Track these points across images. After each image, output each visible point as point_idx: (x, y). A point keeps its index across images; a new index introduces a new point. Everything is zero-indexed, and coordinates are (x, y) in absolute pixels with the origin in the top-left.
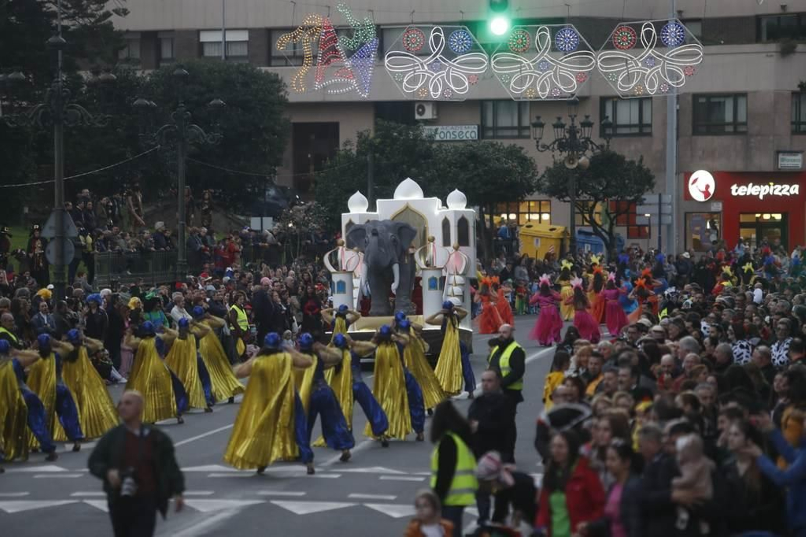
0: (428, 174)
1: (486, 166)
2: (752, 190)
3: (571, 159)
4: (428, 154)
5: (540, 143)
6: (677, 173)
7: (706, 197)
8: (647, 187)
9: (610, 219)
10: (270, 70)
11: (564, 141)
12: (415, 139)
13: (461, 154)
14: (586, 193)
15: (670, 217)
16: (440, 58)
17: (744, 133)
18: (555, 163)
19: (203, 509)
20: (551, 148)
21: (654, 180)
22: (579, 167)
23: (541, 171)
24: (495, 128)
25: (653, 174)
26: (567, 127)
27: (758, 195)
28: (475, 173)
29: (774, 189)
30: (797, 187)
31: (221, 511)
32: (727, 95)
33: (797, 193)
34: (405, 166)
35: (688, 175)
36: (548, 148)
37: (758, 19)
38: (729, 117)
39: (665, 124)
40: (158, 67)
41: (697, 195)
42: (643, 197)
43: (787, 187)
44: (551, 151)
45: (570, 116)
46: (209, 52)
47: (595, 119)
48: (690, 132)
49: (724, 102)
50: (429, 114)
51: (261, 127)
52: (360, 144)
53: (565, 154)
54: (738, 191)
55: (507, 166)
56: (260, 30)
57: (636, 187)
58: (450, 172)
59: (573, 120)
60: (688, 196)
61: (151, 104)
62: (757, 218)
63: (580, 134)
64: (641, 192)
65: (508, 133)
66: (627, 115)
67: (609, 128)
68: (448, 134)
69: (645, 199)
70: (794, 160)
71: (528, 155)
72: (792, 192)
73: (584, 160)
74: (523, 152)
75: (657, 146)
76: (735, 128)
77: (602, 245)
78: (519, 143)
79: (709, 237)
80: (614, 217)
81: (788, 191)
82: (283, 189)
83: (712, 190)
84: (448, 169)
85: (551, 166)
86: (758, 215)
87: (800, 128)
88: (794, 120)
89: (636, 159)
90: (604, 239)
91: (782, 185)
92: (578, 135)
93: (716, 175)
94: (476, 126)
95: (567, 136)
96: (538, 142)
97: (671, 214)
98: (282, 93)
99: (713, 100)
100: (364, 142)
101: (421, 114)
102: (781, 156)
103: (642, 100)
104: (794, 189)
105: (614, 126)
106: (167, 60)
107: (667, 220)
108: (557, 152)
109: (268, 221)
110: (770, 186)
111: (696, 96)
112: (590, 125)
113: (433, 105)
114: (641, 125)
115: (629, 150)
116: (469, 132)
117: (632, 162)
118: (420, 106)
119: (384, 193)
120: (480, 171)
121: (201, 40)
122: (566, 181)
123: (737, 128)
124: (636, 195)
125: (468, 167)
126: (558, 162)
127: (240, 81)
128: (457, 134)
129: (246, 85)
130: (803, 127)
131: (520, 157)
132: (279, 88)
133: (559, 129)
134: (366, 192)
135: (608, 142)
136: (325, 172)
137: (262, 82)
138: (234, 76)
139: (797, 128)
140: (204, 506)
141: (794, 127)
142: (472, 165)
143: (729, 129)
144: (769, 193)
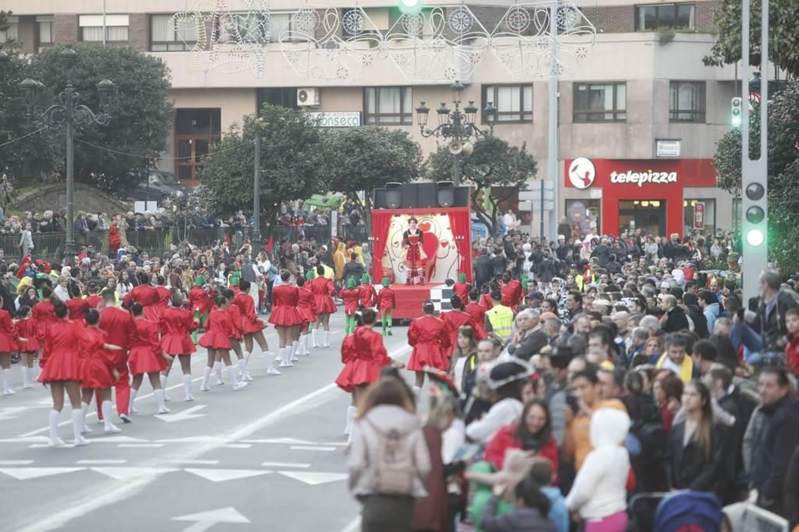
0: (314, 159)
1: (372, 150)
2: (631, 177)
3: (455, 145)
4: (313, 139)
5: (424, 129)
6: (558, 160)
7: (586, 184)
8: (530, 173)
9: (494, 205)
10: (153, 54)
11: (448, 126)
12: (302, 123)
13: (347, 139)
14: (470, 179)
15: (552, 203)
16: (335, 38)
17: (624, 121)
18: (439, 149)
19: (117, 477)
20: (435, 133)
21: (536, 167)
22: (463, 153)
23: (426, 156)
24: (378, 115)
25: (536, 160)
26: (451, 113)
27: (637, 183)
28: (361, 157)
29: (653, 177)
30: (675, 174)
31: (136, 478)
32: (605, 84)
33: (675, 180)
34: (292, 150)
35: (569, 162)
36: (433, 133)
37: (637, 8)
38: (608, 106)
39: (546, 112)
40: (36, 51)
41: (577, 181)
42: (526, 183)
43: (665, 174)
44: (435, 137)
45: (455, 102)
46: (88, 36)
47: (478, 105)
48: (571, 119)
49: (604, 90)
50: (311, 99)
51: (145, 110)
52: (246, 127)
53: (449, 139)
54: (617, 178)
55: (392, 151)
56: (141, 14)
57: (519, 173)
58: (336, 156)
59: (457, 106)
60: (568, 183)
61: (38, 85)
62: (636, 205)
63: (464, 120)
64: (523, 177)
65: (391, 120)
66: (508, 102)
67: (490, 113)
68: (331, 121)
69: (528, 185)
70: (673, 148)
71: (414, 141)
72: (670, 180)
73: (469, 146)
74: (408, 137)
75: (538, 133)
76: (615, 116)
77: (485, 232)
78: (404, 129)
79: (588, 223)
80: (498, 203)
81: (667, 179)
82: (165, 175)
83: (591, 177)
84: (335, 153)
85: (435, 152)
86: (636, 203)
87: (677, 116)
88: (672, 108)
89: (520, 147)
90: (487, 224)
91: (660, 172)
92: (462, 121)
93: (596, 163)
94: (359, 113)
95: (452, 121)
96: (422, 128)
97: (553, 201)
98: (165, 78)
99: (593, 88)
100: (250, 126)
101: (303, 100)
102: (659, 144)
103: (524, 86)
104: (672, 176)
105: (494, 112)
106: (46, 44)
107: (549, 206)
108: (442, 137)
109: (152, 206)
110: (648, 173)
111: (576, 85)
112: (474, 111)
113: (315, 91)
114: (522, 113)
115: (511, 136)
116: (351, 119)
117: (515, 149)
118: (303, 93)
119: (271, 176)
120: (366, 155)
121: (81, 25)
122: (450, 167)
123: (617, 116)
124: (519, 181)
125: (354, 152)
126: (442, 148)
127: (123, 64)
128: (339, 120)
129: (128, 68)
130: (681, 116)
131: (405, 142)
132: (162, 72)
133: (444, 115)
134: (253, 176)
135: (492, 128)
136: (212, 156)
137: (145, 66)
138: (117, 60)
139: (675, 117)
140: (118, 473)
141: (672, 116)
142: (358, 149)
143: (609, 117)
144: (647, 181)
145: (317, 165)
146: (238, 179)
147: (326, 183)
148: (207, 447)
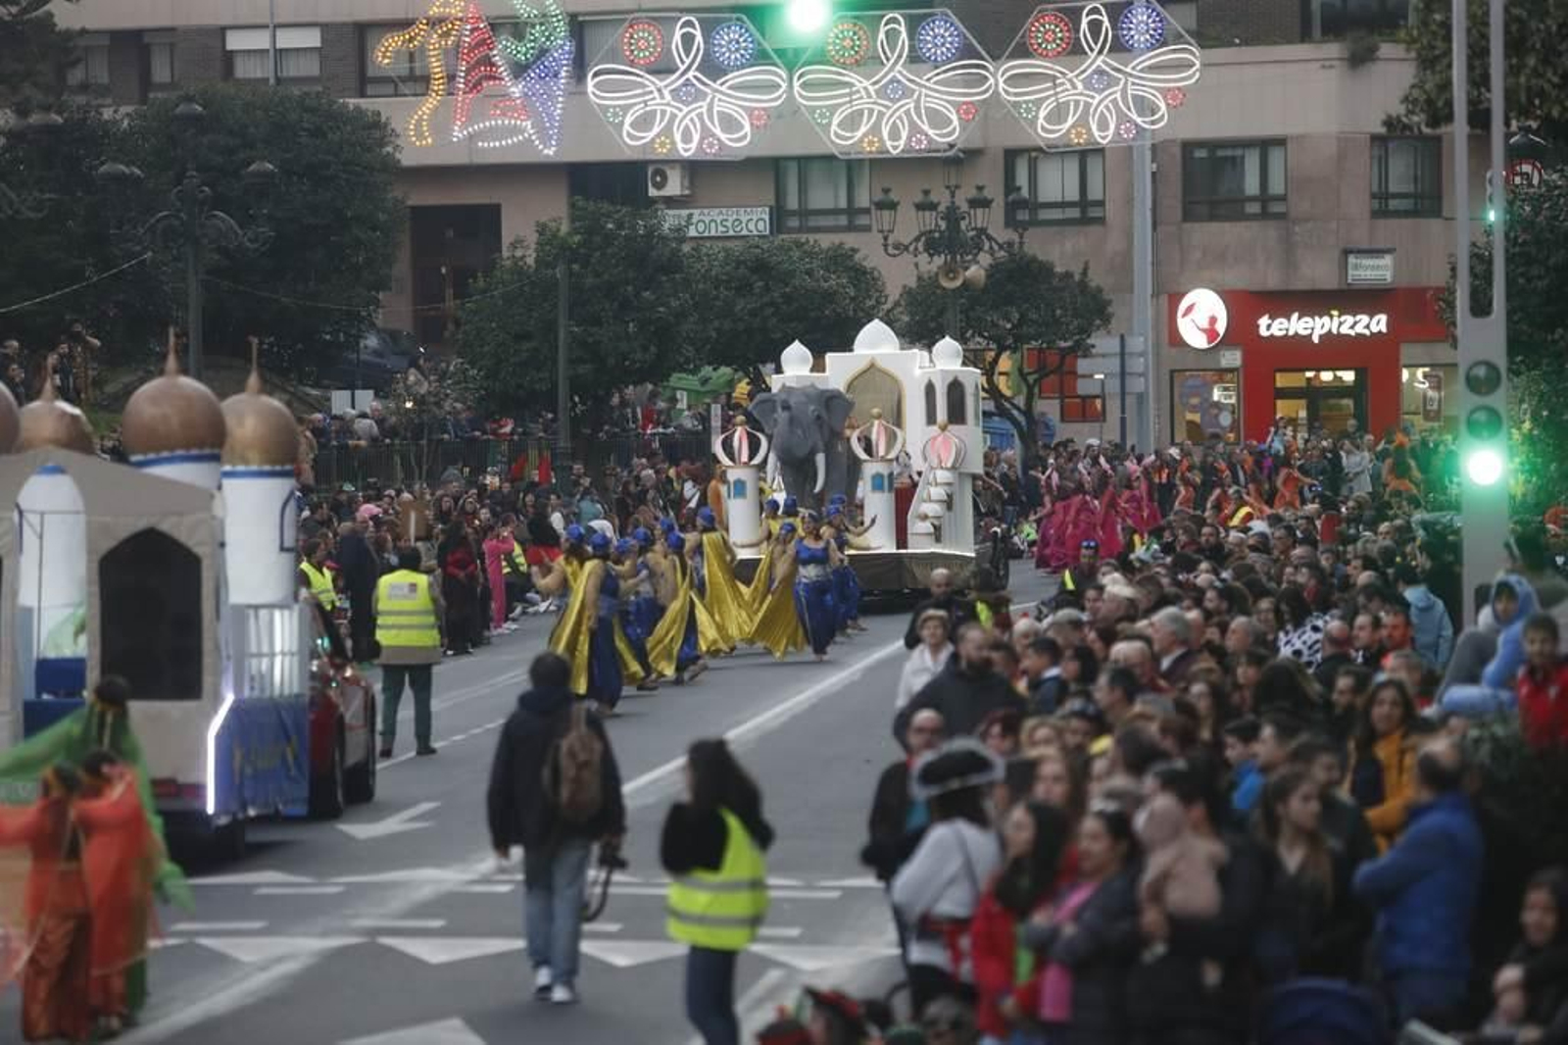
0: (674, 303)
1: (787, 285)
2: (1297, 325)
3: (950, 270)
4: (673, 264)
5: (890, 241)
6: (1156, 295)
7: (1210, 340)
8: (1098, 322)
9: (1028, 385)
10: (364, 103)
11: (937, 235)
12: (648, 236)
13: (739, 263)
14: (981, 335)
15: (1142, 380)
16: (695, 77)
17: (1282, 216)
18: (920, 278)
19: (246, 957)
20: (911, 248)
21: (1110, 309)
22: (966, 285)
23: (893, 293)
24: (804, 213)
25: (1108, 297)
26: (942, 208)
27: (1311, 335)
28: (766, 299)
29: (1341, 324)
30: (1383, 318)
31: (280, 960)
32: (1247, 143)
33: (1384, 330)
34: (630, 288)
35: (1175, 299)
36: (906, 248)
38: (1252, 185)
39: (1129, 201)
40: (144, 100)
41: (1193, 334)
42: (1090, 341)
43: (1364, 319)
44: (911, 256)
45: (948, 187)
46: (244, 70)
47: (995, 191)
48: (1179, 214)
49: (1243, 157)
50: (674, 186)
51: (349, 214)
52: (541, 245)
53: (939, 260)
54: (1270, 327)
55: (826, 285)
56: (344, 25)
57: (1076, 323)
58: (717, 298)
59: (953, 196)
60: (1176, 340)
61: (132, 174)
62: (1309, 379)
63: (966, 221)
64: (1085, 331)
65: (826, 222)
66: (1056, 183)
67: (1022, 210)
68: (713, 225)
69: (1093, 346)
70: (1378, 267)
71: (868, 264)
72: (1375, 329)
73: (976, 272)
74: (857, 257)
75: (1114, 243)
76: (1264, 208)
77: (1013, 435)
78: (850, 240)
79: (1217, 416)
80: (1036, 381)
81: (1367, 327)
82: (394, 335)
83: (1221, 327)
84: (715, 293)
85: (912, 283)
86: (1310, 374)
87: (1386, 204)
88: (1376, 190)
89: (1077, 270)
90: (1016, 424)
91: (1354, 315)
92: (963, 225)
93: (1229, 297)
94: (767, 209)
95: (943, 225)
96: (886, 238)
97: (1144, 375)
98: (389, 149)
99: (1220, 153)
100: (549, 242)
101: (659, 186)
102: (1352, 259)
103: (1086, 155)
104: (1378, 323)
105: (1033, 205)
106: (162, 87)
107: (1136, 385)
108: (924, 258)
109: (367, 399)
110: (1331, 317)
111: (1188, 146)
112: (985, 203)
113: (683, 168)
114: (1084, 203)
115: (1060, 251)
116: (754, 221)
117: (1068, 275)
118: (658, 172)
119: (590, 340)
120: (776, 295)
121: (229, 47)
122: (941, 313)
123: (1268, 207)
124: (1077, 337)
125: (752, 289)
126: (926, 276)
127: (306, 125)
128: (729, 224)
129: (317, 133)
130: (1393, 204)
131: (851, 268)
132: (382, 138)
133: (927, 213)
134: (556, 339)
135: (1021, 237)
136: (476, 302)
137: (349, 128)
138: (293, 117)
139: (1382, 206)
140: (248, 950)
141: (1376, 204)
142: (760, 284)
143: (1253, 208)
144: (1330, 331)
145: (681, 315)
146: (526, 345)
147: (697, 350)
148: (426, 893)
